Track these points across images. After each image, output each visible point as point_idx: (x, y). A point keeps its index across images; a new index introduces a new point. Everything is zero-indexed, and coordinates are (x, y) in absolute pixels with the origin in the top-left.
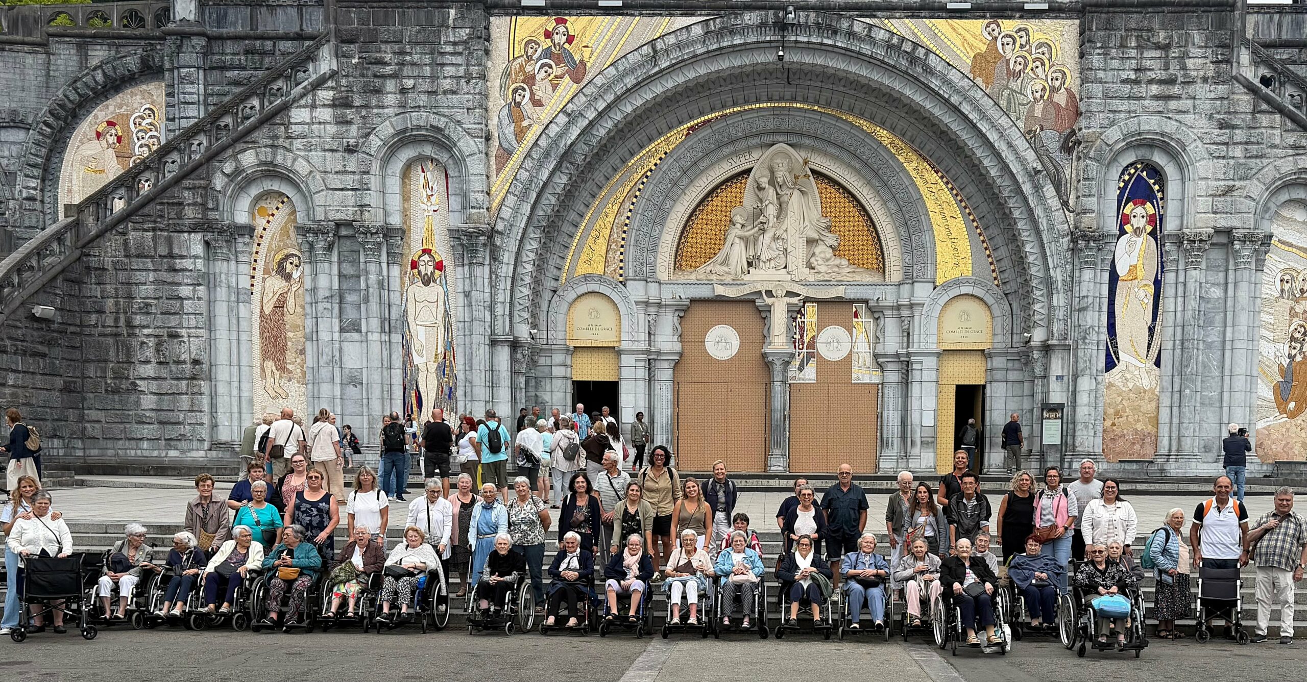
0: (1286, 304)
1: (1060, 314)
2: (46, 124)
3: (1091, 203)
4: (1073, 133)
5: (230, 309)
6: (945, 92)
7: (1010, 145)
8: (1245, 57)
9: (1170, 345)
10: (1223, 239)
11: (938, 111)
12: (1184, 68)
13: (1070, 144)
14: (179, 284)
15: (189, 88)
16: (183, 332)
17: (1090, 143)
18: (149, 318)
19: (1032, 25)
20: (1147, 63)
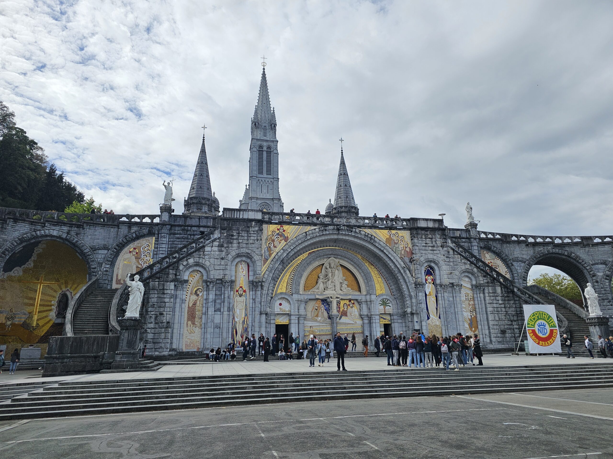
0: (467, 302)
1: (414, 304)
2: (115, 248)
3: (419, 276)
4: (412, 258)
5: (180, 306)
6: (380, 247)
7: (397, 260)
8: (449, 241)
9: (442, 313)
10: (451, 285)
11: (377, 251)
12: (436, 243)
13: (411, 261)
14: (165, 298)
15: (164, 239)
16: (165, 313)
17: (417, 261)
18: (154, 309)
19: (399, 232)
20: (428, 242)
